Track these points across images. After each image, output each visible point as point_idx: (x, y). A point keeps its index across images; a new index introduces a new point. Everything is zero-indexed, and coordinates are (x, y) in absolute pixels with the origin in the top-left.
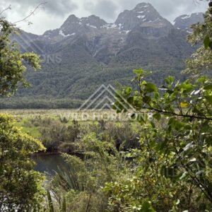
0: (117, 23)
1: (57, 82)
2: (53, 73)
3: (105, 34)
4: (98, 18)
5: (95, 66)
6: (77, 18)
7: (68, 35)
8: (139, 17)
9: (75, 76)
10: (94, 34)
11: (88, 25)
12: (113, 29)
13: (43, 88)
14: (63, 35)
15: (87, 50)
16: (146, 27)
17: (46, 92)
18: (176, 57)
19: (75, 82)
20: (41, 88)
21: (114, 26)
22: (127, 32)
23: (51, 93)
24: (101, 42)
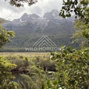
0: (44, 17)
1: (18, 41)
2: (17, 37)
3: (39, 21)
4: (36, 15)
5: (34, 34)
6: (27, 15)
7: (24, 21)
8: (53, 15)
9: (26, 38)
10: (35, 21)
11: (32, 17)
12: (43, 19)
13: (12, 43)
14: (21, 21)
15: (31, 27)
16: (56, 19)
17: (13, 45)
19: (26, 41)
20: (11, 43)
21: (43, 18)
22: (48, 21)
23: (15, 45)
24: (37, 25)
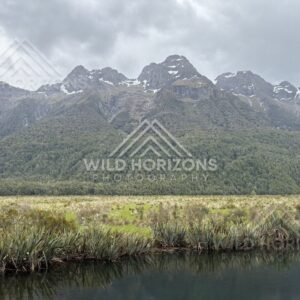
0: (141, 78)
1: (58, 157)
2: (52, 143)
3: (125, 92)
4: (116, 71)
5: (112, 135)
6: (85, 70)
7: (74, 92)
8: (171, 72)
9: (85, 149)
10: (110, 93)
11: (101, 79)
12: (136, 87)
13: (38, 166)
14: (66, 91)
15: (100, 113)
16: (179, 86)
17: (41, 171)
18: (222, 125)
19: (83, 157)
20: (34, 166)
21: (137, 83)
22: (155, 91)
23: (48, 173)
24: (120, 104)
